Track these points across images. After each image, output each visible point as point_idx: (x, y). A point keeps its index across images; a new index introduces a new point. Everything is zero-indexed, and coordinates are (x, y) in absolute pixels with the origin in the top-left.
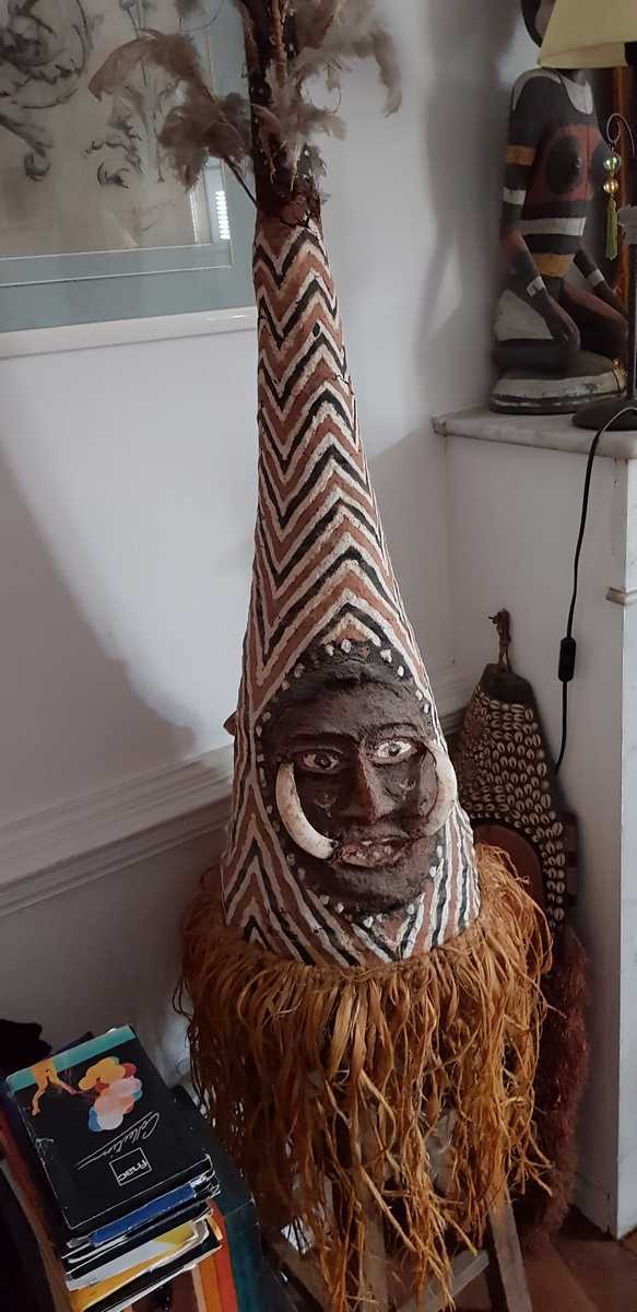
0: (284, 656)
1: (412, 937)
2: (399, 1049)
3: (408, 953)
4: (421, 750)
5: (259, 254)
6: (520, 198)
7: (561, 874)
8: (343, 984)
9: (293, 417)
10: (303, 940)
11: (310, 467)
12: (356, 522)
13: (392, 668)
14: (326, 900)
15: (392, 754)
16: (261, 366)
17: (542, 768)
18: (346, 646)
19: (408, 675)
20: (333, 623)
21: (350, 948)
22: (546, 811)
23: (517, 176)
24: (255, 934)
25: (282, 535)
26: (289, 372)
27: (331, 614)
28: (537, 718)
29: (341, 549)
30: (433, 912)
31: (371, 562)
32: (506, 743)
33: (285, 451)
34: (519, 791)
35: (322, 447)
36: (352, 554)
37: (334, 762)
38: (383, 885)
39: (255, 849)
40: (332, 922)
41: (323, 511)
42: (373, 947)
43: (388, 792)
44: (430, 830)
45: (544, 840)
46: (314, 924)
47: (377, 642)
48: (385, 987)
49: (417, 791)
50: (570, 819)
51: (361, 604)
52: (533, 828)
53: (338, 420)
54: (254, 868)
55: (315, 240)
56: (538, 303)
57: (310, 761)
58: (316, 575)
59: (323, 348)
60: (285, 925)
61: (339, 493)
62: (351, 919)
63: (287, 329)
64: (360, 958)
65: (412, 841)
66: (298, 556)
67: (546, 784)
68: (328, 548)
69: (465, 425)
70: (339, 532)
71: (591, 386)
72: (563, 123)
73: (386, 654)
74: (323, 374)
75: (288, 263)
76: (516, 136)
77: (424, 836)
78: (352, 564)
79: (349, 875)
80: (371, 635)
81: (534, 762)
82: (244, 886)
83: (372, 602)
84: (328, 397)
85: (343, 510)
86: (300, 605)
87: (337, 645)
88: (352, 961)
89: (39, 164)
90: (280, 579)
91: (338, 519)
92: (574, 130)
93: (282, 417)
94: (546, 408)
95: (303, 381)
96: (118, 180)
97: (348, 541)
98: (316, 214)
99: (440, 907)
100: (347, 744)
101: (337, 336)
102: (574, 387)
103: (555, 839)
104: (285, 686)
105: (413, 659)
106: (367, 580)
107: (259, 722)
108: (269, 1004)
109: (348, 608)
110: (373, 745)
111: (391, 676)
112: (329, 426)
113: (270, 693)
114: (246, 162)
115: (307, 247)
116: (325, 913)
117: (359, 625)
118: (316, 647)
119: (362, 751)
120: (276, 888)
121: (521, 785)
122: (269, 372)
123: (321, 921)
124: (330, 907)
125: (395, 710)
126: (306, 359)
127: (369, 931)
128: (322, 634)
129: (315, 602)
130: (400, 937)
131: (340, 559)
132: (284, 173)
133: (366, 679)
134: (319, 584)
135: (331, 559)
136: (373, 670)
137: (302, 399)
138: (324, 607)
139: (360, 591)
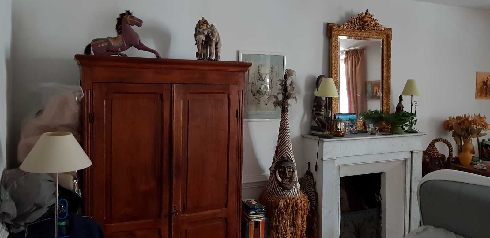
0: (279, 157)
1: (290, 194)
2: (287, 207)
3: (289, 196)
4: (294, 171)
5: (281, 115)
6: (315, 109)
7: (314, 202)
8: (281, 198)
9: (283, 131)
10: (277, 193)
11: (284, 136)
12: (288, 143)
13: (291, 160)
14: (280, 187)
15: (290, 170)
16: (280, 126)
17: (313, 185)
18: (286, 156)
19: (293, 162)
20: (285, 154)
21: (282, 194)
22: (313, 192)
23: (314, 106)
24: (271, 193)
25: (280, 143)
26: (283, 126)
27: (284, 153)
28: (313, 178)
29: (286, 146)
30: (293, 192)
31: (290, 148)
32: (308, 181)
33: (282, 134)
34: (309, 188)
35: (286, 134)
36: (288, 146)
37: (283, 170)
38: (287, 186)
39: (272, 181)
40: (280, 190)
41: (285, 141)
42: (285, 194)
43: (289, 175)
44: (294, 180)
45: (312, 196)
46: (278, 190)
47: (289, 157)
48: (286, 199)
49: (292, 176)
50: (316, 194)
51: (288, 152)
52: (311, 194)
53: (288, 132)
54: (272, 184)
55: (287, 114)
56: (316, 122)
57: (280, 170)
58: (283, 148)
59: (287, 125)
60: (275, 190)
61: (287, 140)
62: (283, 190)
63: (283, 122)
64: (283, 195)
65: (291, 182)
66: (281, 146)
67: (313, 188)
68: (285, 145)
69: (306, 136)
70: (286, 144)
71: (323, 133)
72: (320, 101)
73: (290, 158)
74: (287, 127)
75: (284, 116)
76: (314, 102)
77: (293, 181)
78: (287, 147)
79: (283, 185)
80: (289, 156)
81: (312, 184)
82: (270, 186)
83: (289, 152)
84: (287, 129)
85: (287, 141)
86: (281, 151)
87: (285, 156)
88: (282, 196)
89: (259, 103)
90: (279, 148)
91: (287, 142)
92: (322, 102)
93: (282, 131)
94: (316, 135)
95: (284, 128)
96: (267, 104)
97: (287, 145)
98: (288, 112)
99: (294, 192)
100: (285, 168)
101: (289, 124)
102: (321, 133)
103: (314, 196)
104: (278, 161)
105: (294, 160)
106: (289, 150)
107: (275, 165)
108: (271, 200)
109: (286, 152)
110: (288, 169)
111: (290, 161)
112: (287, 132)
113: (276, 162)
114: (281, 107)
115: (286, 115)
116: (280, 189)
117: (287, 154)
118: (282, 156)
119: (286, 169)
120: (274, 186)
121: (309, 187)
122: (281, 126)
123: (279, 190)
124: (281, 188)
125: (291, 165)
126: (285, 126)
127: (285, 192)
128: (283, 155)
129: (283, 151)
130: (289, 194)
131: (286, 147)
132: (285, 108)
133: (288, 161)
134: (283, 149)
135: (285, 147)
136: (289, 160)
137: (284, 129)
138: (284, 152)
139: (288, 151)
